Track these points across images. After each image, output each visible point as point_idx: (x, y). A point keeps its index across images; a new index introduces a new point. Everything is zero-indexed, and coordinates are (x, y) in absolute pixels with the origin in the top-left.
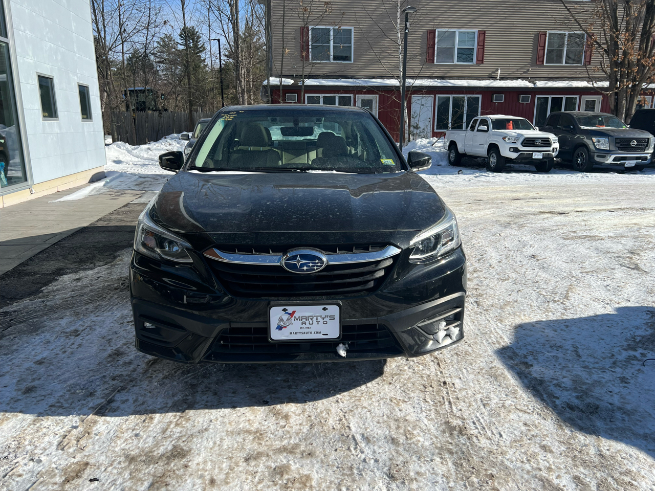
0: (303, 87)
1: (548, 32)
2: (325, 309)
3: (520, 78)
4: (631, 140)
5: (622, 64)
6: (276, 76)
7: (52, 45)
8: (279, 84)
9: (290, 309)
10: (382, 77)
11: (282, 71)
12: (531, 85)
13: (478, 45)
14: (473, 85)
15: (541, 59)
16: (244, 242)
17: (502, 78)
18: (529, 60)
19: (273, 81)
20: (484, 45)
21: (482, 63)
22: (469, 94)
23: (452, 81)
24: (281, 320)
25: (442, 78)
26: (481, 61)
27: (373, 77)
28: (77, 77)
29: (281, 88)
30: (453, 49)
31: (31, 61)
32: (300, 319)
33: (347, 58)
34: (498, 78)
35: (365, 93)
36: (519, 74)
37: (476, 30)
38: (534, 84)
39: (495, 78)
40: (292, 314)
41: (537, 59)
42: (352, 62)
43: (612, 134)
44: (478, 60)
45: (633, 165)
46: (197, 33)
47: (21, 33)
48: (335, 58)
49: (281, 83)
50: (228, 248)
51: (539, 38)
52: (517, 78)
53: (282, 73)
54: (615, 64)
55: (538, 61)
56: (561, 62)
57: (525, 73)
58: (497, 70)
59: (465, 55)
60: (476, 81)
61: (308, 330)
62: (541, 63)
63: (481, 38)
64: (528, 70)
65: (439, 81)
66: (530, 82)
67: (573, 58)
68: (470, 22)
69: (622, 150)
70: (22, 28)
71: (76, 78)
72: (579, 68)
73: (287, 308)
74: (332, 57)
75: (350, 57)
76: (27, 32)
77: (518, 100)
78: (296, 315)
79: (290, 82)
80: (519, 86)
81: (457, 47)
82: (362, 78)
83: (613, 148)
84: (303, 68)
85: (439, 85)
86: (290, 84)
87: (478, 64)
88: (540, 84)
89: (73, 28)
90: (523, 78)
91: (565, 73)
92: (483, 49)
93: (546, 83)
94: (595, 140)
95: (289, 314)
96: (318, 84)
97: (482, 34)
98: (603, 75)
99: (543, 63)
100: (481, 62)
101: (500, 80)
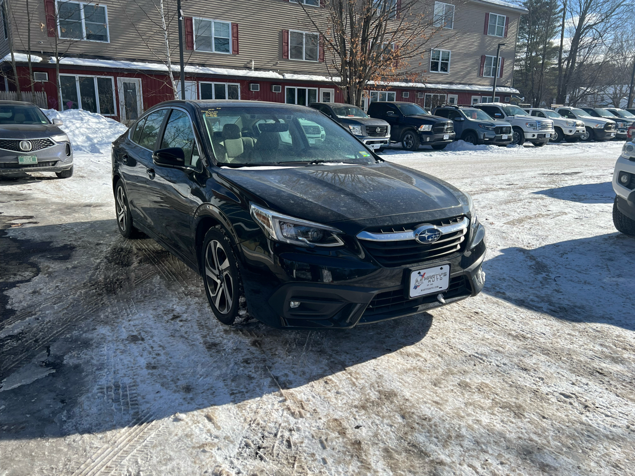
0: (58, 66)
1: (290, 30)
2: (441, 269)
3: (271, 70)
4: (376, 127)
5: (350, 63)
6: (23, 52)
8: (27, 61)
9: (422, 272)
10: (143, 61)
11: (29, 46)
12: (281, 77)
13: (233, 36)
14: (232, 74)
15: (286, 54)
16: (386, 224)
17: (256, 69)
18: (276, 53)
19: (17, 57)
20: (237, 37)
21: (238, 54)
22: (229, 82)
23: (213, 69)
24: (417, 281)
25: (203, 65)
26: (236, 51)
27: (134, 60)
29: (30, 66)
30: (210, 38)
32: (427, 278)
33: (102, 37)
34: (253, 68)
35: (127, 76)
36: (269, 66)
37: (229, 22)
38: (283, 76)
39: (250, 69)
40: (423, 276)
41: (283, 54)
42: (109, 42)
43: (363, 122)
44: (234, 50)
45: (379, 148)
48: (89, 37)
49: (30, 59)
50: (377, 230)
51: (283, 34)
52: (268, 70)
53: (29, 49)
54: (345, 63)
55: (283, 55)
56: (302, 59)
57: (274, 65)
58: (251, 61)
59: (222, 44)
60: (234, 70)
61: (432, 286)
62: (286, 57)
63: (235, 30)
64: (277, 63)
65: (200, 68)
66: (279, 74)
67: (311, 55)
68: (223, 14)
69: (371, 136)
72: (315, 65)
73: (420, 271)
74: (85, 35)
75: (106, 36)
77: (271, 90)
78: (425, 276)
79: (38, 59)
80: (272, 77)
81: (213, 36)
82: (122, 60)
83: (365, 134)
84: (56, 45)
85: (201, 72)
86: (38, 61)
87: (234, 55)
88: (288, 76)
90: (274, 70)
91: (305, 68)
92: (237, 40)
93: (292, 76)
94: (351, 127)
95: (422, 276)
96: (72, 63)
97: (235, 26)
98: (335, 71)
99: (288, 58)
100: (236, 53)
101: (255, 70)
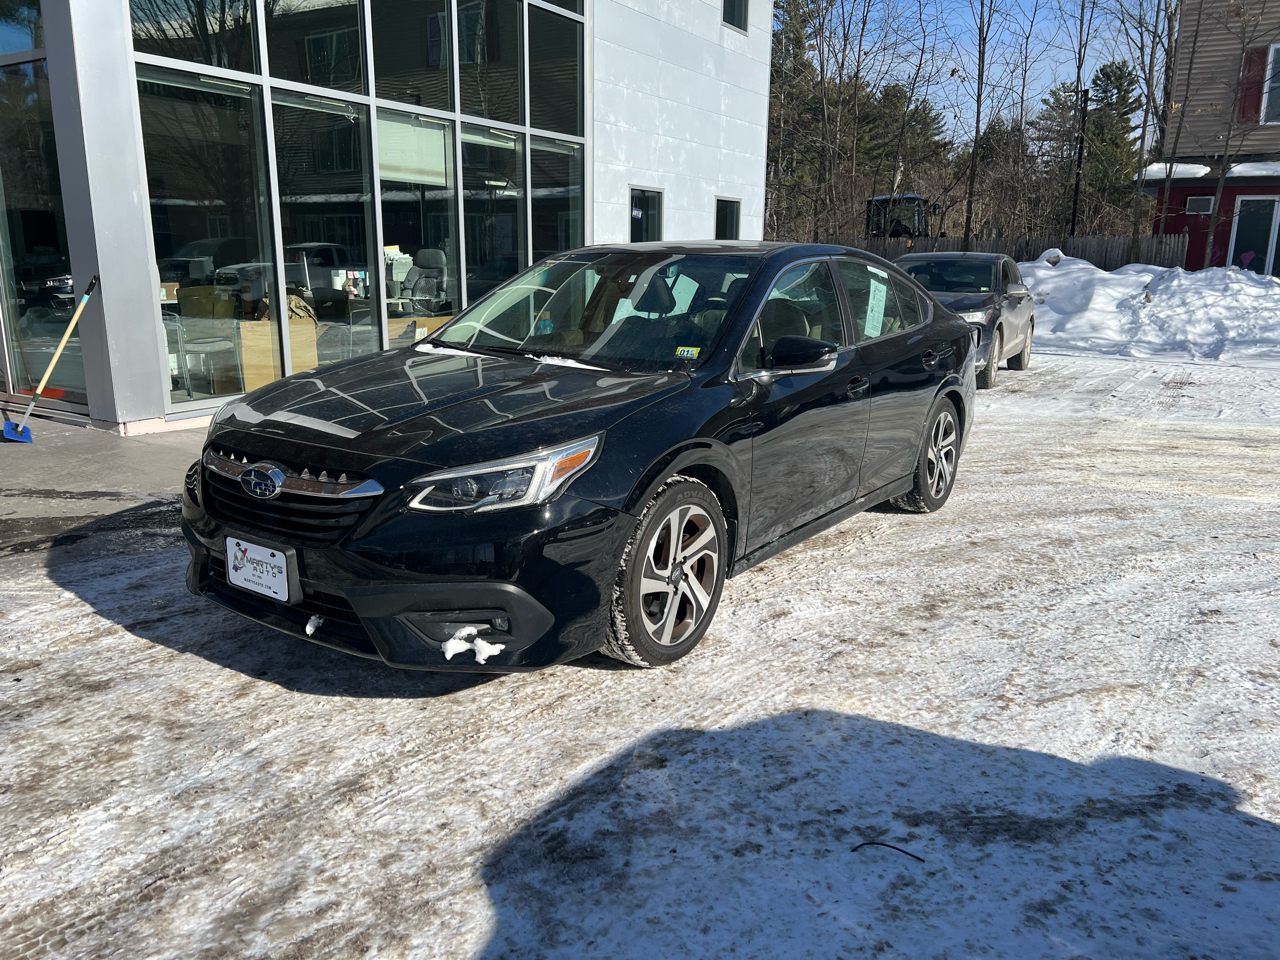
0: (1222, 182)
7: (671, 140)
9: (244, 545)
24: (237, 558)
28: (717, 187)
29: (1167, 185)
31: (621, 168)
32: (252, 561)
46: (1130, 74)
47: (608, 126)
49: (1169, 175)
61: (260, 581)
70: (612, 119)
71: (714, 188)
73: (241, 542)
76: (623, 124)
79: (1201, 171)
84: (1228, 139)
86: (1198, 175)
89: (723, 107)
95: (242, 551)
